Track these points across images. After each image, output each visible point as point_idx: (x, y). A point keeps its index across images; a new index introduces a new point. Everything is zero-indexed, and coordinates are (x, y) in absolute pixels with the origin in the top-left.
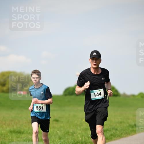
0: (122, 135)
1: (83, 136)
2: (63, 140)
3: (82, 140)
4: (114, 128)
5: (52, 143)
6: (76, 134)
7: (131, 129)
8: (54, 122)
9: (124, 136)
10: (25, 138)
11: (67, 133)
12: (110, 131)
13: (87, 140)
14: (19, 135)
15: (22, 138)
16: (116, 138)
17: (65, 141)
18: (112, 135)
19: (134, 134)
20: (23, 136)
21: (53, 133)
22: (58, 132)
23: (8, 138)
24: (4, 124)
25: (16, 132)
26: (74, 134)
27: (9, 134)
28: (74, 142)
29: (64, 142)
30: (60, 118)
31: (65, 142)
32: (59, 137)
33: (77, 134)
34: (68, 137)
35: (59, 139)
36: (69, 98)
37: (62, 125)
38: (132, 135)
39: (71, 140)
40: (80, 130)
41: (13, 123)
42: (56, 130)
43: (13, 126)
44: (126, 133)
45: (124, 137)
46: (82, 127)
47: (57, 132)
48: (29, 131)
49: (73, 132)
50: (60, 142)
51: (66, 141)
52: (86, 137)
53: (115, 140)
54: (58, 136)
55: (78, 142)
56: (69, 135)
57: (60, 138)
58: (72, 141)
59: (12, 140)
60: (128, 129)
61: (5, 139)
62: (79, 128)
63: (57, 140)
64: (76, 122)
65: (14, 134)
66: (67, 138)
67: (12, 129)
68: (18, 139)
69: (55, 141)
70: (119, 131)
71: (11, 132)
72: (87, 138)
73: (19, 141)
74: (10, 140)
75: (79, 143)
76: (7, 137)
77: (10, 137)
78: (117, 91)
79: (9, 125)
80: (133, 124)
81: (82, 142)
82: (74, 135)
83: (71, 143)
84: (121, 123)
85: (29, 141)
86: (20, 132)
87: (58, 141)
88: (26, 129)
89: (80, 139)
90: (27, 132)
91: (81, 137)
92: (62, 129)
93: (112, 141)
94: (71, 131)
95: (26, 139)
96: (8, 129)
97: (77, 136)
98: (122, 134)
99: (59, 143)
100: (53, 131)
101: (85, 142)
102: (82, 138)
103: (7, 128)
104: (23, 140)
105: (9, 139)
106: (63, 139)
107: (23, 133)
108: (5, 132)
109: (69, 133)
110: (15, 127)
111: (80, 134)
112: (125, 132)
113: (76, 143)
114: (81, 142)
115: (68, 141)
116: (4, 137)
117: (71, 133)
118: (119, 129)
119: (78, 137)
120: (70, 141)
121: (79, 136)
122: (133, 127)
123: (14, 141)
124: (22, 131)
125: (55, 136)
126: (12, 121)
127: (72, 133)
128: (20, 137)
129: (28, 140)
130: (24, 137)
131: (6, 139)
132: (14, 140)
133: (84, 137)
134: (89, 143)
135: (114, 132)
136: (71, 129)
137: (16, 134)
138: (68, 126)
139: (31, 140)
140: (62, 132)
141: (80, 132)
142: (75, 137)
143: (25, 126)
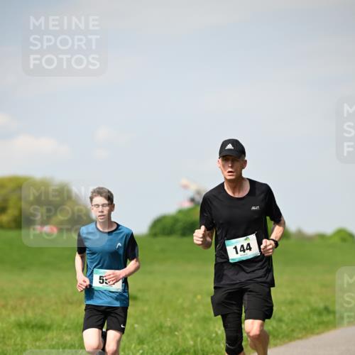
0: (295, 334)
1: (197, 336)
2: (149, 346)
3: (194, 346)
4: (274, 317)
6: (180, 330)
7: (316, 319)
9: (300, 336)
10: (55, 340)
11: (157, 329)
13: (206, 346)
14: (39, 332)
15: (46, 339)
16: (278, 341)
17: (152, 348)
19: (323, 332)
20: (50, 335)
22: (136, 326)
23: (13, 340)
24: (4, 306)
25: (33, 327)
26: (176, 330)
27: (14, 331)
28: (176, 350)
29: (151, 351)
30: (140, 290)
31: (153, 352)
32: (139, 337)
33: (184, 330)
34: (161, 338)
35: (139, 344)
36: (163, 241)
37: (146, 309)
38: (318, 334)
39: (167, 346)
40: (191, 321)
41: (25, 304)
42: (131, 321)
43: (25, 311)
44: (305, 328)
45: (299, 338)
46: (195, 314)
47: (132, 325)
48: (65, 325)
49: (173, 327)
50: (141, 352)
51: (155, 349)
52: (205, 339)
53: (276, 345)
54: (136, 337)
55: (185, 351)
56: (163, 333)
57: (141, 342)
58: (172, 347)
59: (22, 345)
60: (309, 318)
61: (5, 344)
62: (187, 316)
63: (133, 346)
64: (180, 301)
65: (27, 332)
66: (157, 340)
67: (22, 320)
68: (38, 344)
69: (129, 348)
70: (287, 324)
71: (20, 325)
72: (208, 342)
73: (39, 347)
74: (19, 346)
76: (11, 339)
77: (19, 339)
79: (14, 309)
80: (321, 305)
81: (195, 351)
82: (176, 333)
83: (167, 352)
84: (291, 303)
85: (64, 348)
86: (42, 327)
87: (135, 348)
88: (58, 318)
89: (192, 343)
90: (60, 326)
91: (192, 338)
92: (146, 319)
94: (169, 324)
95: (58, 343)
96: (13, 318)
97: (183, 335)
98: (293, 331)
99: (138, 354)
101: (203, 351)
102: (195, 342)
103: (9, 315)
104: (50, 346)
105: (14, 342)
106: (148, 343)
107: (49, 328)
108: (4, 325)
109: (164, 330)
110: (30, 314)
111: (189, 330)
112: (301, 326)
114: (192, 351)
115: (161, 349)
116: (4, 338)
117: (168, 329)
118: (285, 319)
119: (185, 339)
120: (165, 348)
121: (188, 335)
122: (320, 314)
123: (28, 347)
124: (48, 323)
125: (128, 335)
126: (22, 298)
127: (170, 328)
128: (43, 338)
129: (62, 345)
130: (53, 339)
131: (7, 343)
132: (26, 346)
133: (199, 339)
134: (214, 352)
135: (273, 327)
136: (168, 319)
137: (33, 331)
138: (160, 312)
139: (69, 345)
140: (147, 325)
141: (191, 325)
142: (178, 338)
143: (54, 310)
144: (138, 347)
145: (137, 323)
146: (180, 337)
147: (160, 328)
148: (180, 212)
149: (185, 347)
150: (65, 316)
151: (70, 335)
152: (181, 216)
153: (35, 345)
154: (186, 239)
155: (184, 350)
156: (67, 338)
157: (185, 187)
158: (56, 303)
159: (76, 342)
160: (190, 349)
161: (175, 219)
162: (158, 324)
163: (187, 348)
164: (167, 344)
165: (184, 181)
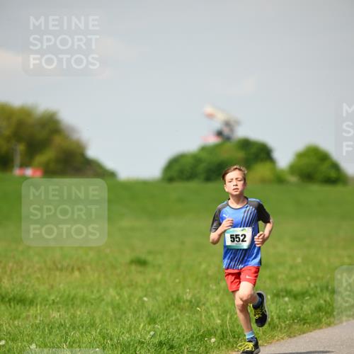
1: (226, 312)
2: (162, 326)
3: (222, 326)
4: (327, 288)
5: (127, 335)
6: (204, 304)
8: (133, 268)
10: (39, 317)
11: (173, 303)
12: (315, 295)
13: (238, 326)
14: (19, 307)
15: (28, 317)
16: (332, 320)
18: (319, 309)
20: (32, 311)
21: (130, 301)
22: (145, 299)
25: (10, 301)
26: (198, 306)
28: (199, 331)
29: (165, 332)
30: (150, 253)
31: (169, 333)
32: (149, 315)
33: (208, 305)
34: (178, 315)
35: (149, 324)
36: (180, 187)
37: (159, 277)
40: (217, 294)
42: (139, 293)
47: (141, 298)
48: (53, 297)
49: (193, 301)
50: (152, 333)
51: (171, 330)
53: (329, 325)
54: (145, 313)
55: (210, 333)
56: (181, 309)
57: (152, 320)
58: (193, 328)
62: (213, 287)
63: (142, 325)
64: (204, 266)
65: (2, 307)
66: (174, 318)
68: (16, 322)
69: (136, 329)
75: (215, 336)
78: (336, 167)
81: (223, 332)
82: (198, 309)
86: (22, 301)
87: (144, 328)
88: (43, 288)
89: (219, 321)
90: (45, 300)
91: (219, 316)
92: (158, 290)
93: (321, 328)
94: (189, 298)
95: (43, 322)
97: (207, 311)
99: (149, 336)
100: (130, 295)
101: (233, 332)
102: (222, 321)
106: (161, 322)
107: (32, 302)
109: (182, 304)
111: (216, 305)
113: (203, 337)
114: (219, 331)
115: (178, 330)
117: (187, 304)
119: (210, 317)
120: (183, 328)
121: (214, 312)
124: (31, 295)
125: (136, 312)
127: (191, 302)
128: (24, 314)
129: (48, 325)
130: (36, 317)
133: (228, 317)
135: (325, 301)
136: (188, 290)
137: (10, 306)
138: (177, 281)
139: (57, 325)
140: (160, 298)
141: (217, 299)
142: (201, 316)
143: (38, 278)
144: (149, 328)
145: (146, 296)
146: (204, 314)
147: (177, 302)
148: (204, 149)
149: (209, 328)
150: (52, 287)
151: (58, 311)
152: (204, 155)
153: (13, 324)
154: (211, 186)
155: (208, 331)
156: (55, 315)
157: (210, 116)
158: (40, 269)
159: (66, 321)
160: (217, 330)
161: (196, 159)
162: (175, 297)
163: (213, 328)
164: (186, 323)
165: (209, 110)
